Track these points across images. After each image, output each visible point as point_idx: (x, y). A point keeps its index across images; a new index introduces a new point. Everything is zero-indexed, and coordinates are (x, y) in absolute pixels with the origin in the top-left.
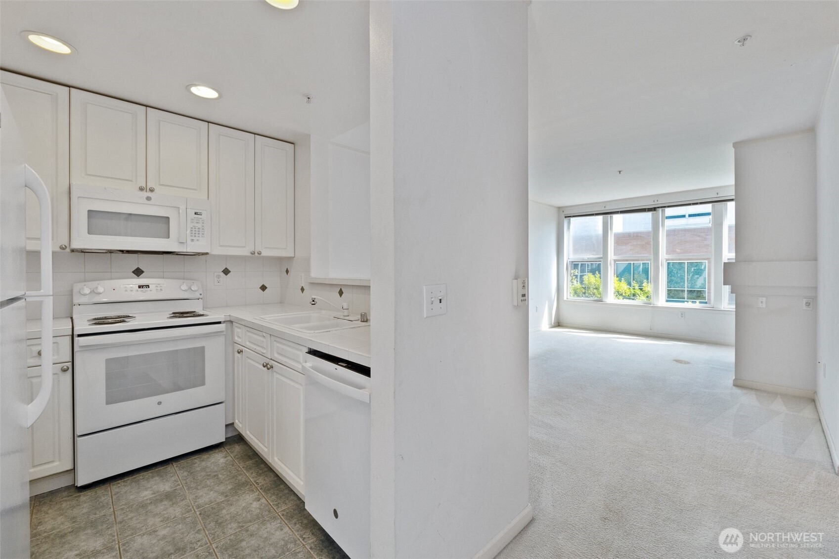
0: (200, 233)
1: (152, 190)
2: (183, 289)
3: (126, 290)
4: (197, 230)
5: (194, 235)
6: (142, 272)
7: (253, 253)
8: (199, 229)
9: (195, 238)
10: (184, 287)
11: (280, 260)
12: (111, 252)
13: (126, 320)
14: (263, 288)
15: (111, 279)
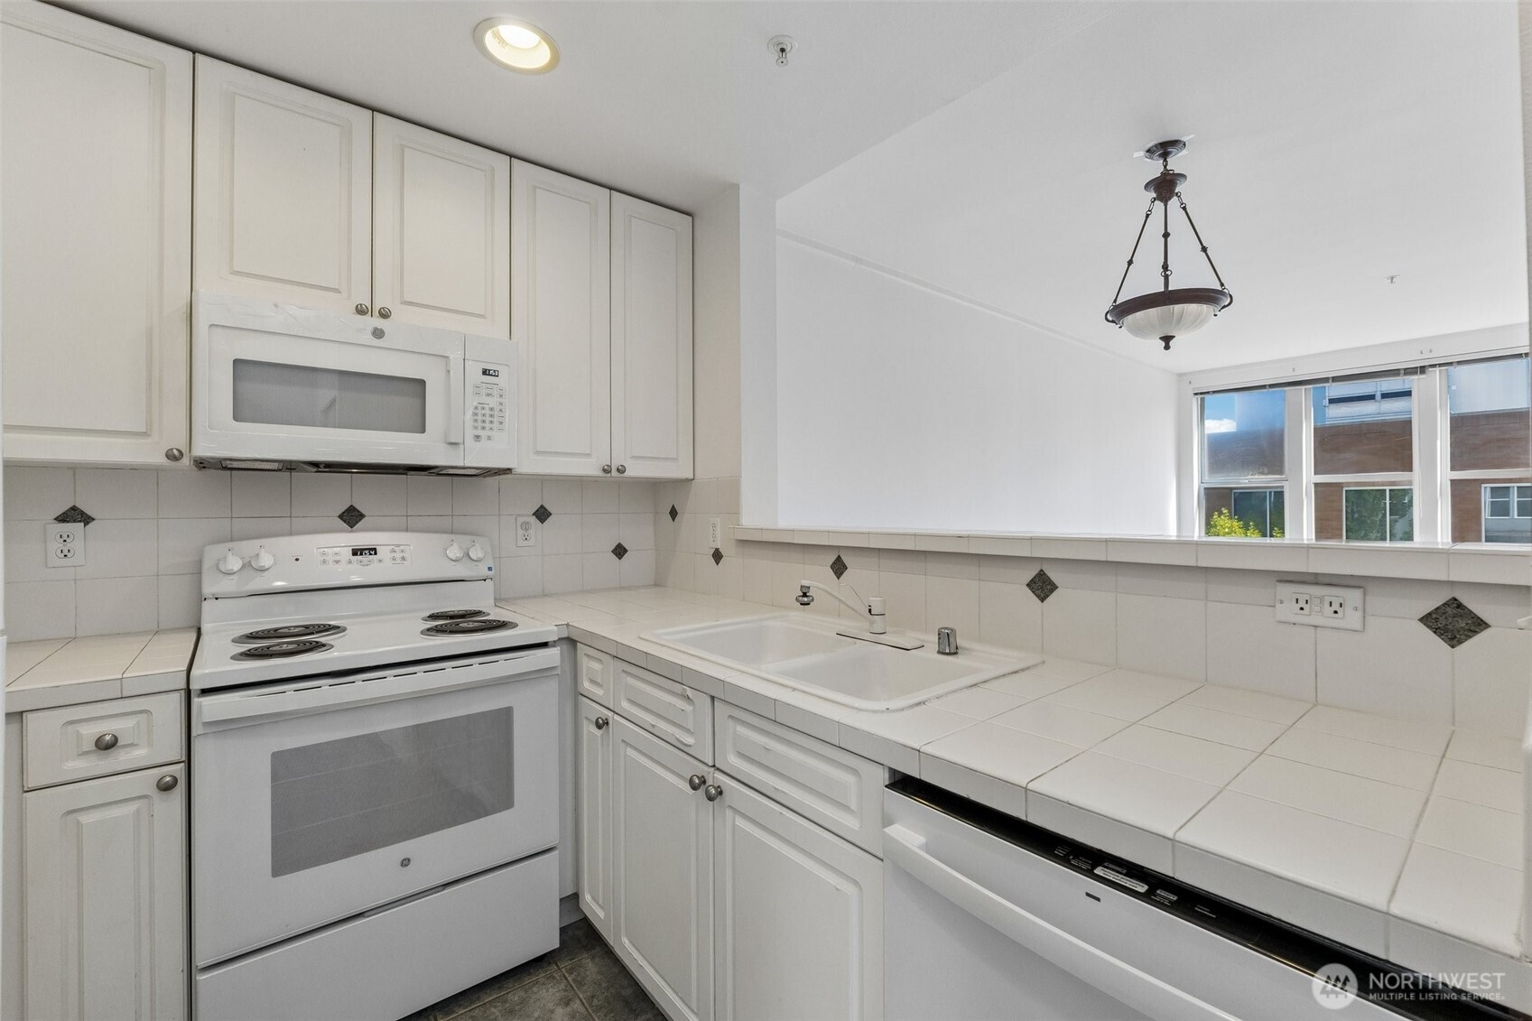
0: (495, 420)
1: (384, 314)
2: (452, 555)
3: (324, 562)
4: (487, 412)
5: (480, 424)
6: (361, 516)
7: (607, 470)
8: (491, 409)
9: (483, 434)
10: (454, 552)
11: (654, 487)
12: (289, 467)
13: (323, 640)
14: (620, 551)
15: (291, 534)
